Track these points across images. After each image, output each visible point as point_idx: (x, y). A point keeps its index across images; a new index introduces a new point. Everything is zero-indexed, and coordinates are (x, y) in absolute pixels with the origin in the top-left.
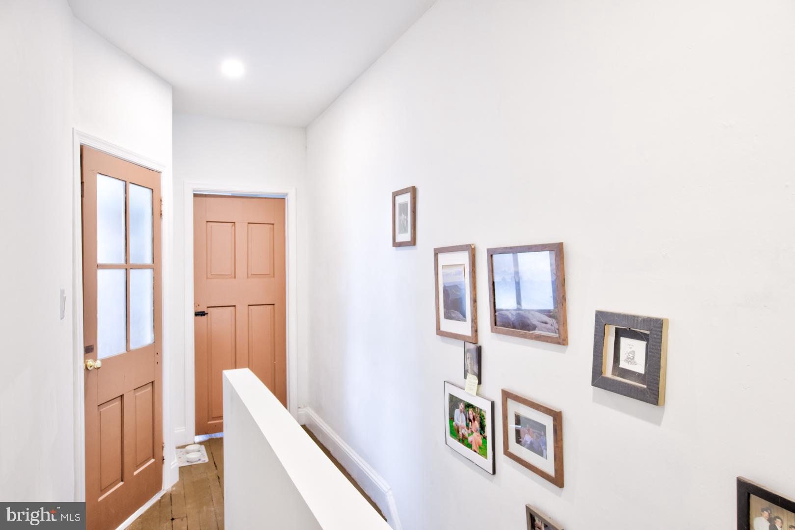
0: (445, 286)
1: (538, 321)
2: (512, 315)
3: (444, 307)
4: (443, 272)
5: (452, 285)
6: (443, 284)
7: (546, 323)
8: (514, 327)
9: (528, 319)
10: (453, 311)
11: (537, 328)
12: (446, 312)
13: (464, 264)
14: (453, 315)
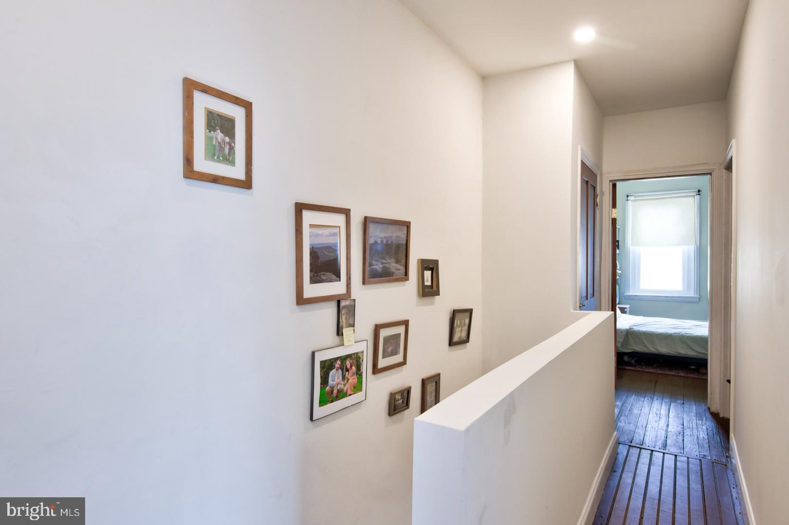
0: (313, 247)
1: (395, 269)
2: (380, 268)
3: (311, 271)
4: (310, 232)
5: (325, 246)
6: (310, 245)
7: (399, 270)
8: (381, 277)
9: (390, 268)
10: (323, 273)
11: (394, 275)
12: (314, 276)
13: (339, 227)
14: (324, 277)
